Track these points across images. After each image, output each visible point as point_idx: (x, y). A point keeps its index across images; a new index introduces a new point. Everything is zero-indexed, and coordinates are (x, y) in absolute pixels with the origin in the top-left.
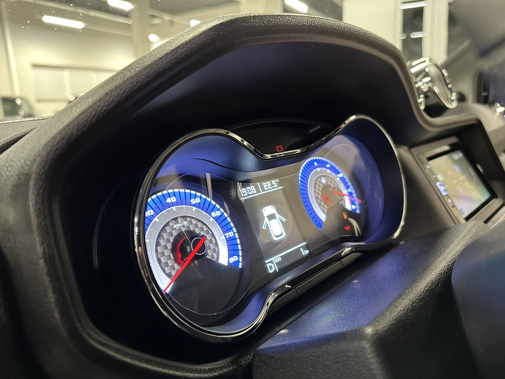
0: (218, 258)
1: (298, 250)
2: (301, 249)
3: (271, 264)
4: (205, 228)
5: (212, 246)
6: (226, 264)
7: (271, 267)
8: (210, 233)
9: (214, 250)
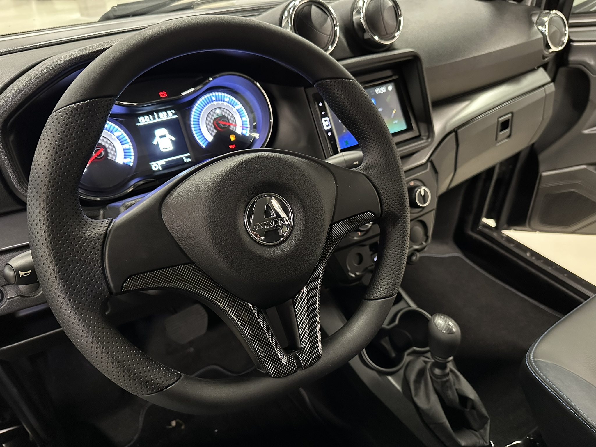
0: (115, 159)
1: (182, 159)
2: (184, 158)
3: (156, 165)
4: (109, 142)
5: (113, 152)
6: (121, 163)
7: (155, 167)
8: (112, 145)
9: (114, 155)
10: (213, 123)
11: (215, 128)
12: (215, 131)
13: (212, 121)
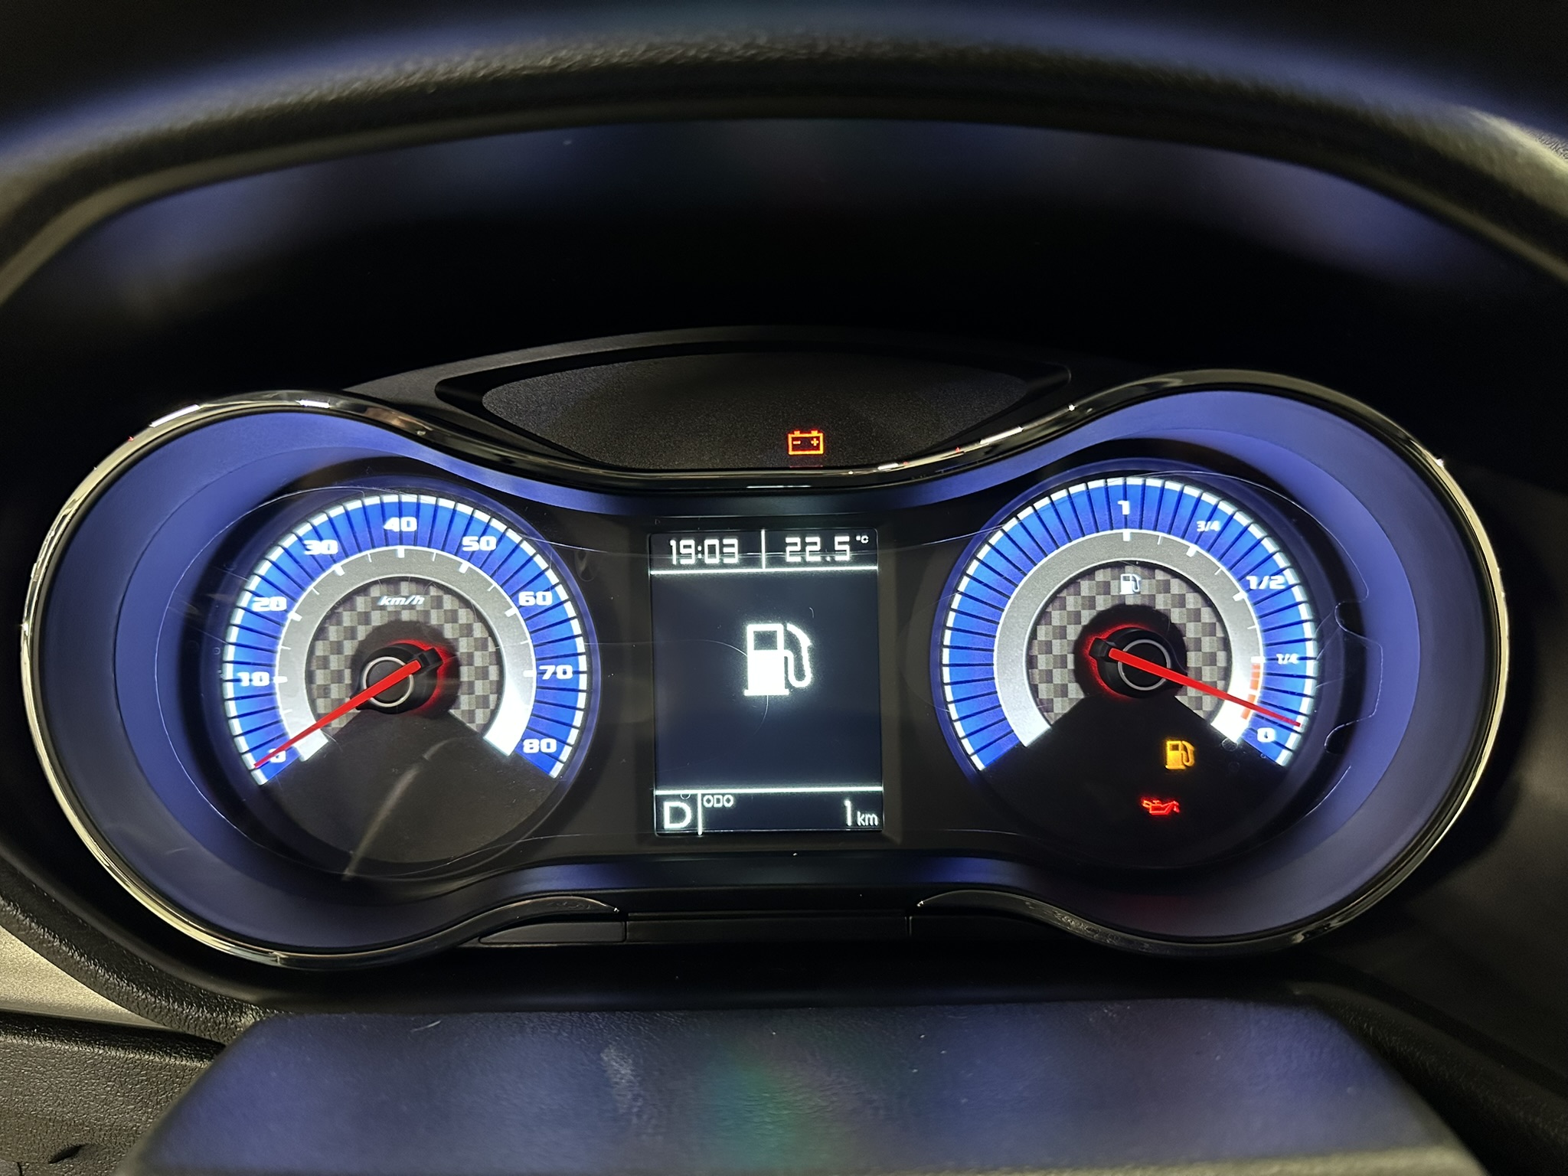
0: (486, 727)
1: (829, 800)
2: (848, 803)
3: (685, 806)
4: (478, 632)
5: (480, 687)
6: (506, 749)
7: (678, 814)
8: (492, 649)
9: (484, 702)
10: (1078, 647)
11: (1081, 675)
12: (1076, 693)
13: (1073, 633)
